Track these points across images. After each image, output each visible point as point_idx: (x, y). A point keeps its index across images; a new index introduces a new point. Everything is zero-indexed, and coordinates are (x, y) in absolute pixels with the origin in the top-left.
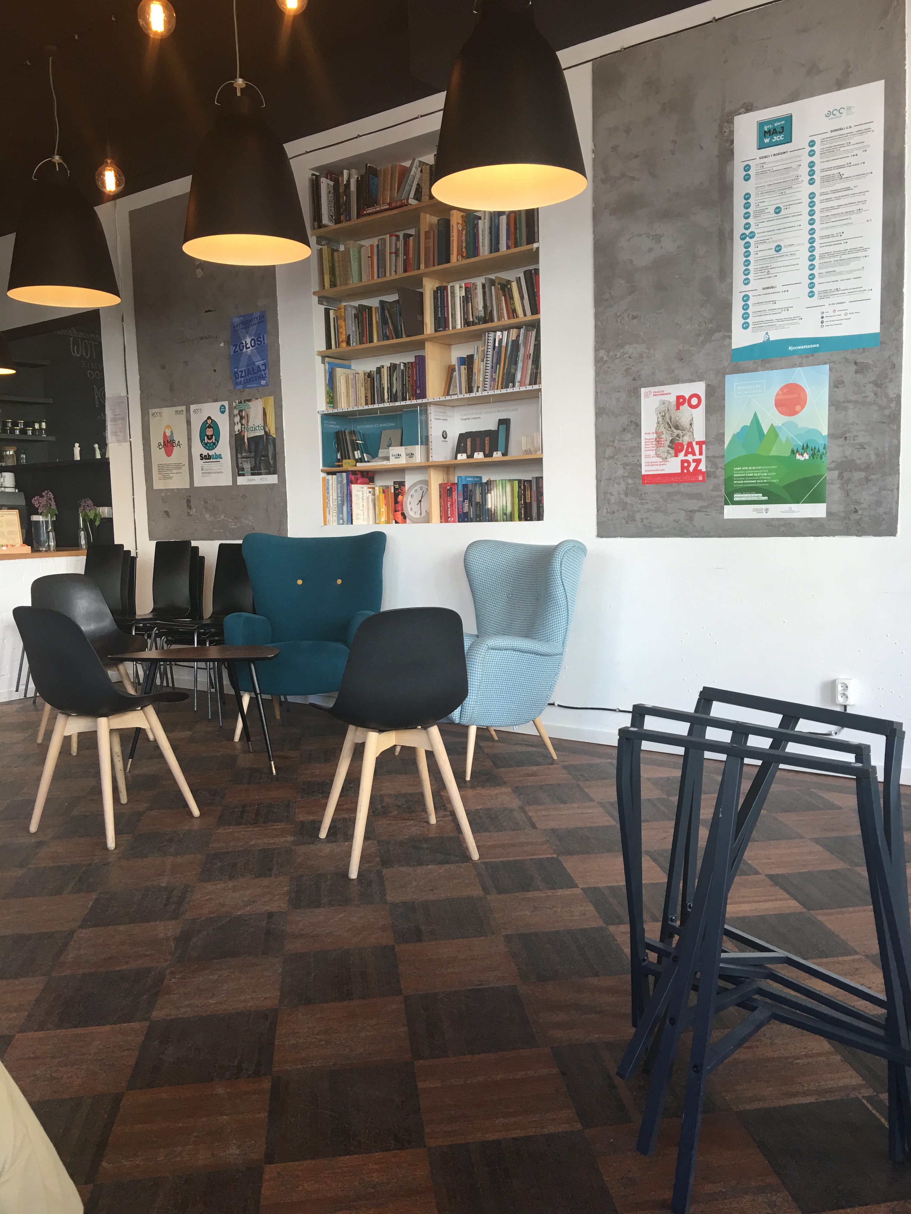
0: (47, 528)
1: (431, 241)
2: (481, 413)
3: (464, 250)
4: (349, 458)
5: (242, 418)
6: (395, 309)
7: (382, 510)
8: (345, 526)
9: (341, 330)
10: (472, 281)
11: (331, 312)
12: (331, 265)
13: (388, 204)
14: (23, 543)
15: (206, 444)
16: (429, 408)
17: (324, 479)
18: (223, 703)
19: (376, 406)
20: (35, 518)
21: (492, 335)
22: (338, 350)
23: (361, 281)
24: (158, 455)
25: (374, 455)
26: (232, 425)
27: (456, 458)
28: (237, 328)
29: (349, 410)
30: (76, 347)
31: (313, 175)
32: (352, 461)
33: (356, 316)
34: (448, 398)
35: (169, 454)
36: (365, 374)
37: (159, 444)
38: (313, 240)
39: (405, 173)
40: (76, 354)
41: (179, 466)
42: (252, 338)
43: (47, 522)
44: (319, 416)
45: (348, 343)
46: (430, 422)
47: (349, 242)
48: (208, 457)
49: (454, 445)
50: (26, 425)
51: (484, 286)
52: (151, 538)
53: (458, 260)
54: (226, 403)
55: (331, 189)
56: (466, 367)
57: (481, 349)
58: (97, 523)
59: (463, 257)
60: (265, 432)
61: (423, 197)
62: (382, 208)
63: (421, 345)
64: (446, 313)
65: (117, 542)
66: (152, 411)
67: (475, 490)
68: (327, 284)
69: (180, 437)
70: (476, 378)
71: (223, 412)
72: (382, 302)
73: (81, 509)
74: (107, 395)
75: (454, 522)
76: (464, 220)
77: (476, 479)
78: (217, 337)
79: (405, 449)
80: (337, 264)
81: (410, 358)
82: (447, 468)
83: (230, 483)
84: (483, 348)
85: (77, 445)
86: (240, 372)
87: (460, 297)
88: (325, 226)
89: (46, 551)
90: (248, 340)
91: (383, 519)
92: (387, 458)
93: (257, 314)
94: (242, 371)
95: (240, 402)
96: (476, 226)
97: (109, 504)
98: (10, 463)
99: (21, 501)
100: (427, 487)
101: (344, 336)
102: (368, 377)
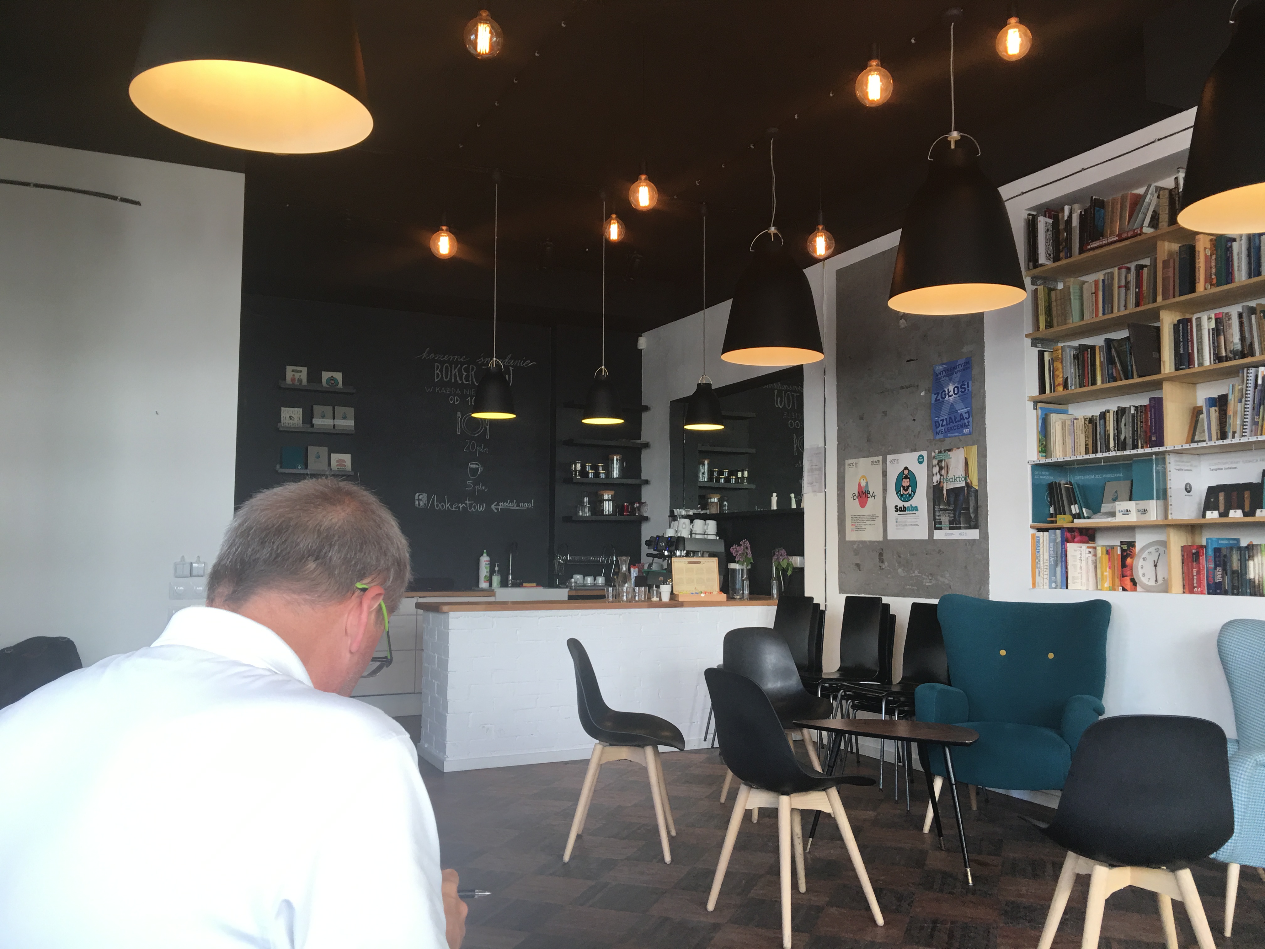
0: (742, 576)
1: (1171, 270)
2: (1237, 462)
3: (1213, 277)
4: (1065, 514)
5: (941, 468)
6: (1125, 347)
7: (1105, 574)
8: (1059, 591)
9: (1057, 373)
10: (1225, 310)
11: (1046, 354)
12: (1048, 304)
13: (1117, 236)
14: (721, 590)
15: (902, 495)
16: (1167, 457)
17: (1033, 536)
18: (911, 781)
19: (1099, 455)
20: (732, 566)
21: (1252, 371)
22: (1053, 394)
23: (1082, 319)
24: (852, 505)
25: (1096, 510)
26: (930, 475)
27: (1204, 516)
28: (940, 376)
29: (1065, 460)
30: (779, 398)
31: (1029, 215)
32: (1068, 517)
33: (1076, 357)
34: (1194, 445)
35: (863, 505)
36: (1085, 419)
37: (854, 495)
38: (1027, 281)
39: (1138, 200)
40: (779, 406)
41: (873, 518)
42: (956, 385)
43: (742, 570)
44: (1029, 468)
45: (1066, 387)
46: (1168, 473)
47: (1068, 279)
48: (903, 509)
49: (1201, 500)
50: (731, 473)
51: (1240, 315)
52: (841, 591)
53: (1205, 289)
54: (924, 454)
55: (1050, 228)
56: (1217, 409)
57: (1238, 388)
58: (789, 573)
59: (1212, 285)
60: (967, 483)
61: (1160, 225)
62: (1110, 241)
63: (1158, 385)
64: (1190, 348)
65: (807, 594)
66: (848, 462)
67: (1232, 556)
68: (1042, 325)
69: (875, 487)
70: (1231, 421)
71: (921, 463)
72: (1108, 341)
73: (775, 558)
74: (807, 445)
75: (1202, 593)
76: (1213, 244)
77: (1231, 542)
78: (918, 386)
79: (1136, 504)
80: (1054, 304)
81: (1143, 400)
82: (1192, 528)
83: (926, 537)
84: (1240, 387)
85: (775, 494)
86: (941, 420)
87: (1209, 330)
88: (1042, 265)
89: (740, 599)
90: (951, 388)
91: (1106, 585)
92: (1113, 514)
93: (961, 361)
94: (943, 420)
95: (940, 452)
96: (1229, 249)
97: (802, 554)
98: (714, 510)
99: (721, 548)
100: (1164, 549)
101: (1061, 379)
102: (1089, 423)
